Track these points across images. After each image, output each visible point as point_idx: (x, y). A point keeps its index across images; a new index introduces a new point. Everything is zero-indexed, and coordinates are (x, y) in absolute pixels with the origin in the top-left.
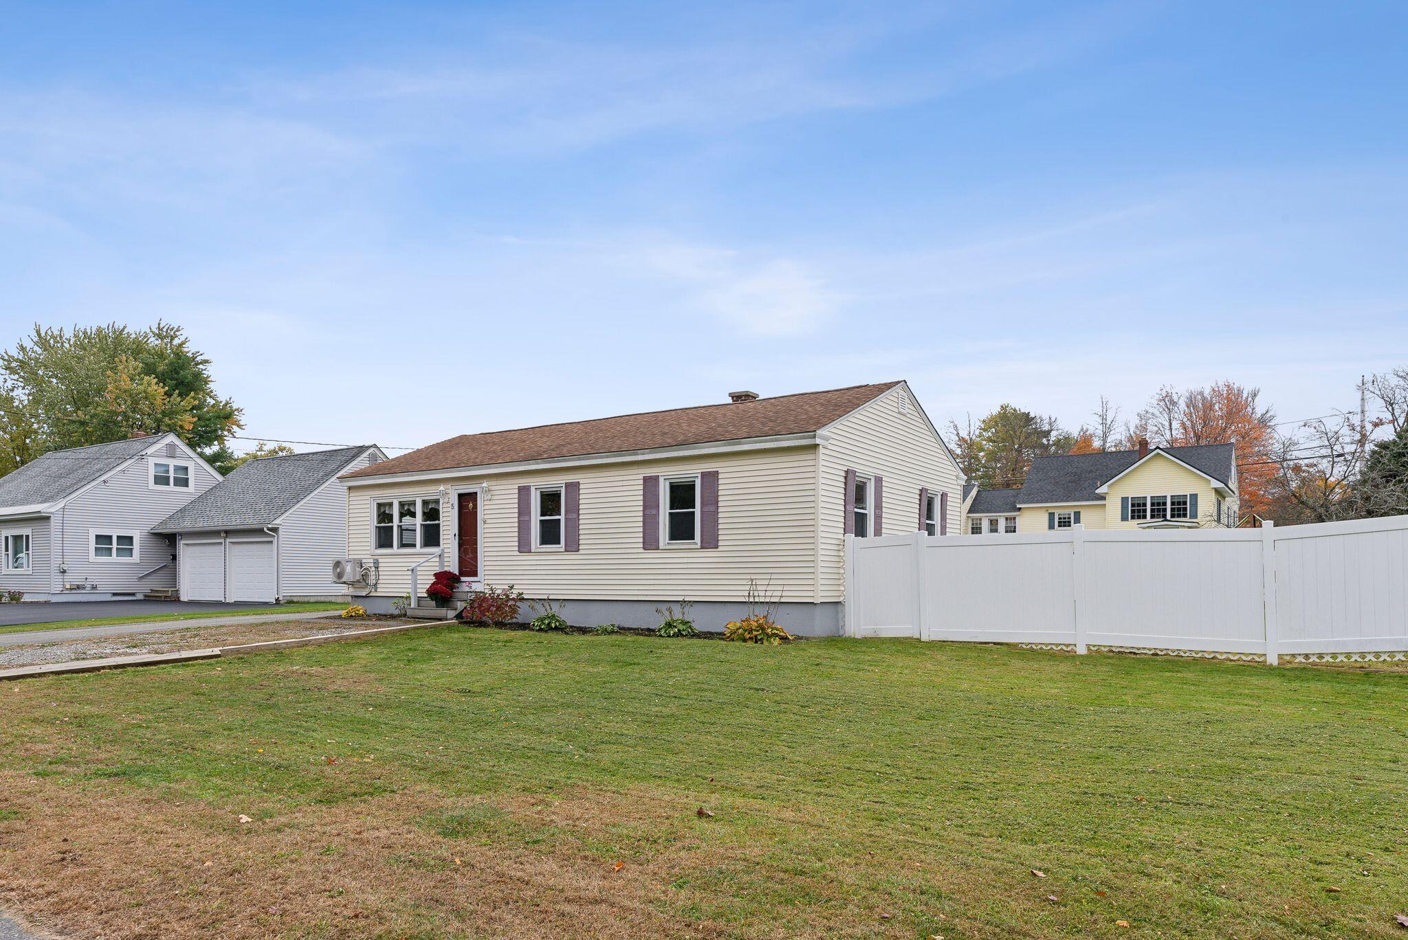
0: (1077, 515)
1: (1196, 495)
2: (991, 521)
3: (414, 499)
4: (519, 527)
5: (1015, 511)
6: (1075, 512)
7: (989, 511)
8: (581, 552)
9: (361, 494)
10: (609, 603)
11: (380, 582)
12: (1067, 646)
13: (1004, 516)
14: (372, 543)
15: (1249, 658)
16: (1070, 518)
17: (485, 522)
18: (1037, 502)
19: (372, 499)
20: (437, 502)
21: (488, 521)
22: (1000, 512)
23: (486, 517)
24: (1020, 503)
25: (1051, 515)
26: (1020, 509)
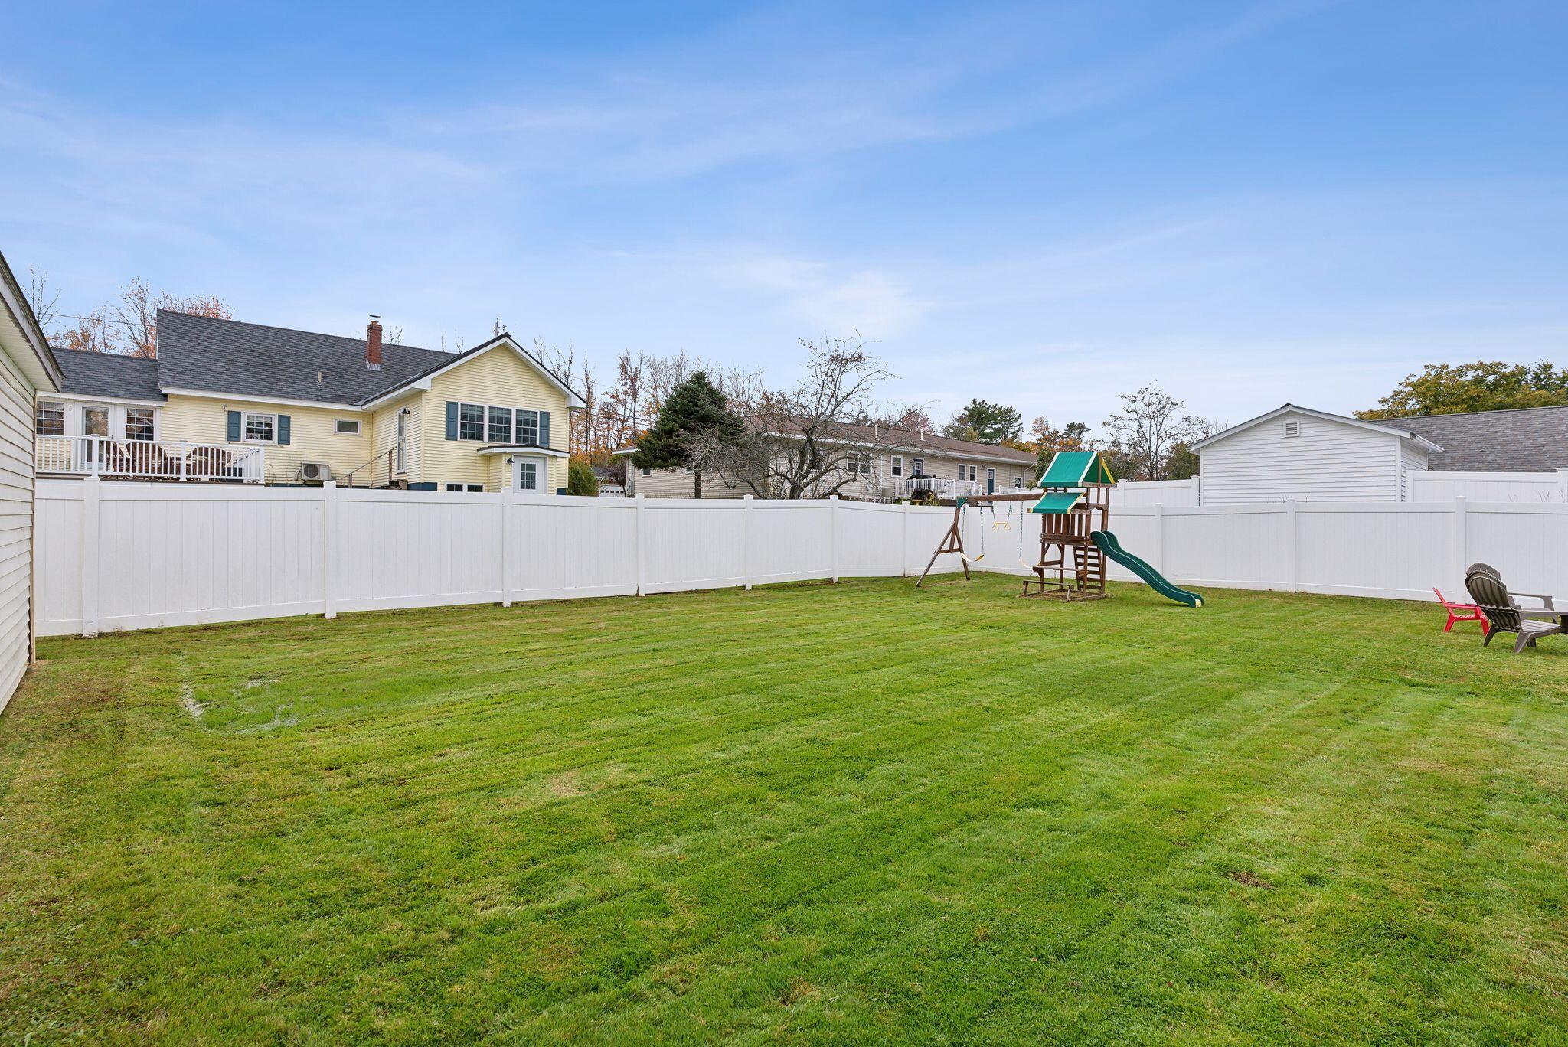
0: (284, 421)
1: (548, 414)
2: (88, 413)
5: (154, 399)
6: (280, 417)
7: (85, 391)
13: (125, 405)
16: (270, 425)
18: (210, 389)
22: (117, 396)
24: (168, 385)
25: (233, 418)
26: (165, 397)
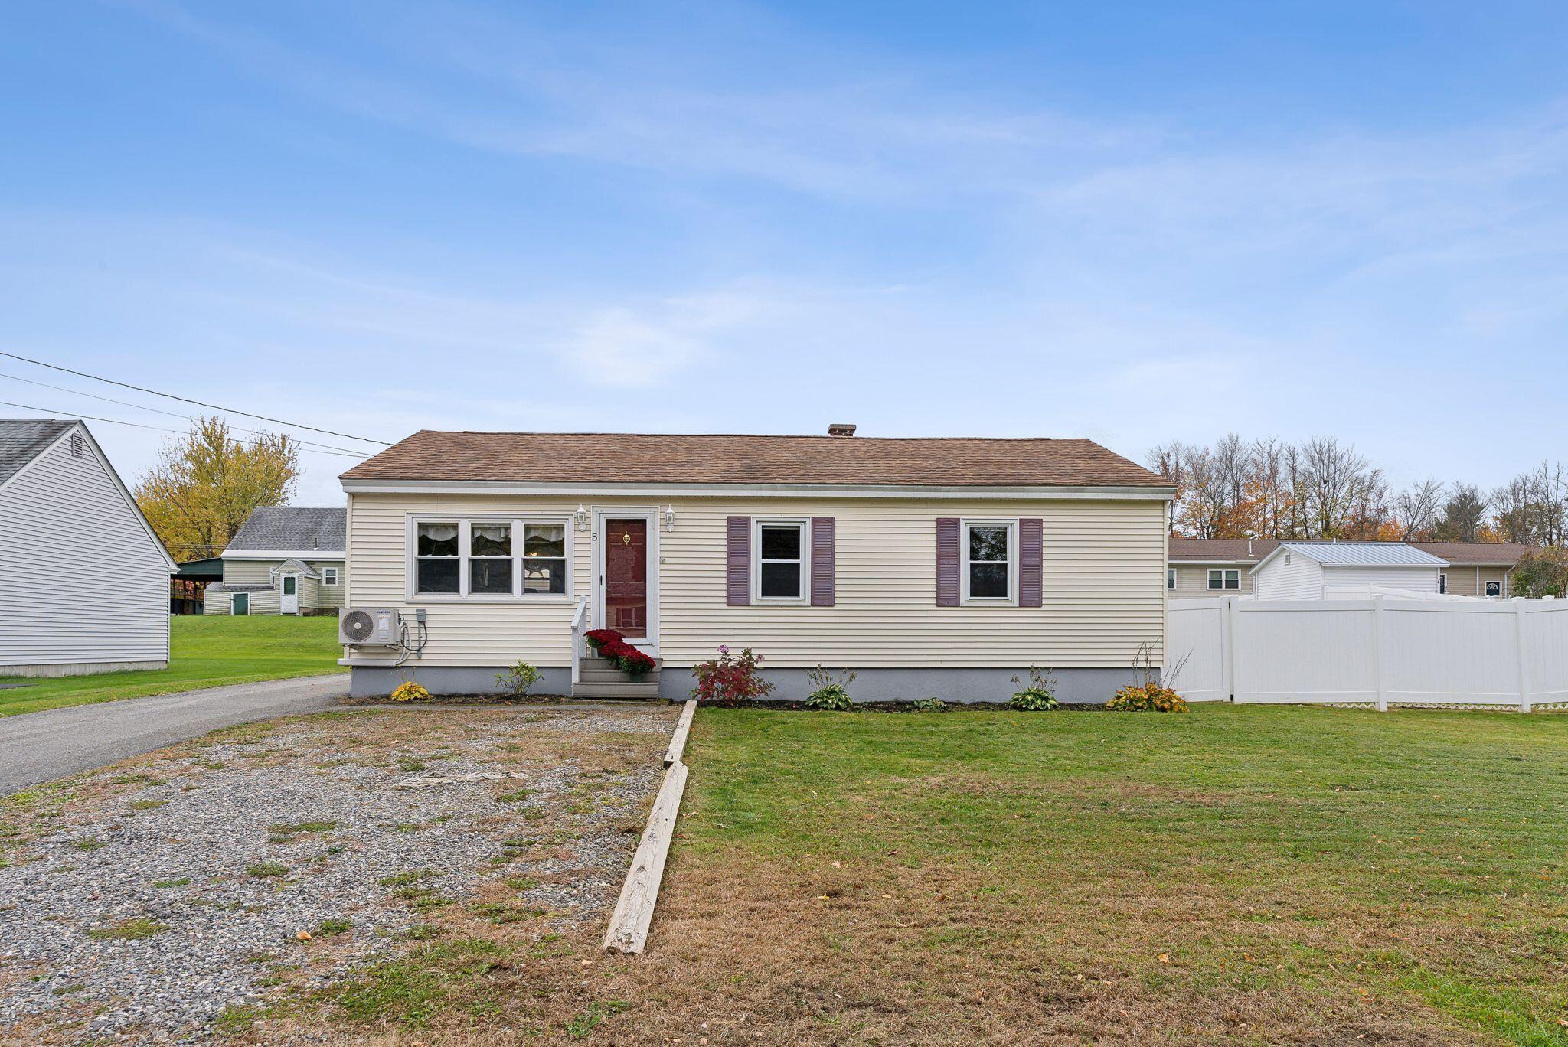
3: (507, 521)
4: (728, 572)
8: (837, 607)
9: (385, 506)
10: (888, 672)
11: (428, 644)
12: (1368, 704)
14: (410, 584)
15: (1508, 709)
17: (662, 562)
19: (410, 517)
20: (560, 528)
21: (667, 561)
23: (665, 555)
